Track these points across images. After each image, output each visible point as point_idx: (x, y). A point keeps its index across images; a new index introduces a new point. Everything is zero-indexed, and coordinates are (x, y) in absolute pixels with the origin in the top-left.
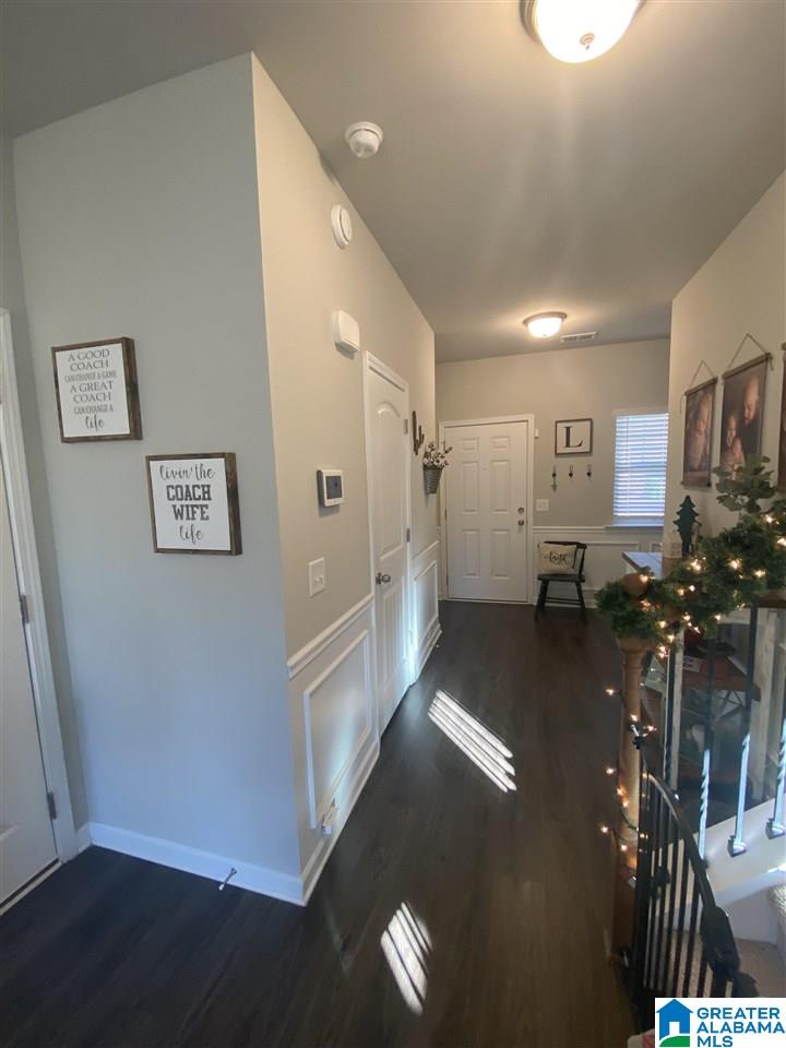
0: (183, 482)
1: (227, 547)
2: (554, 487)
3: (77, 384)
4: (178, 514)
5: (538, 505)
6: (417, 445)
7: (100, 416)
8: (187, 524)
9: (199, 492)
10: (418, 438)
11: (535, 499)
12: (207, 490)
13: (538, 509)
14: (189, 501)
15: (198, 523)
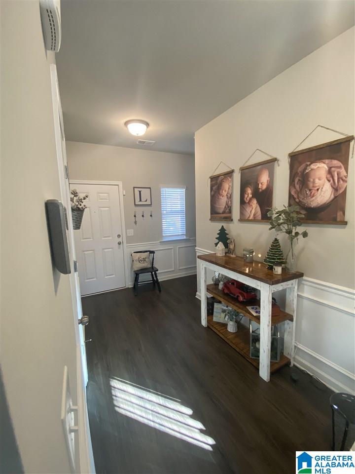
2: (136, 222)
5: (128, 232)
11: (126, 230)
13: (128, 235)
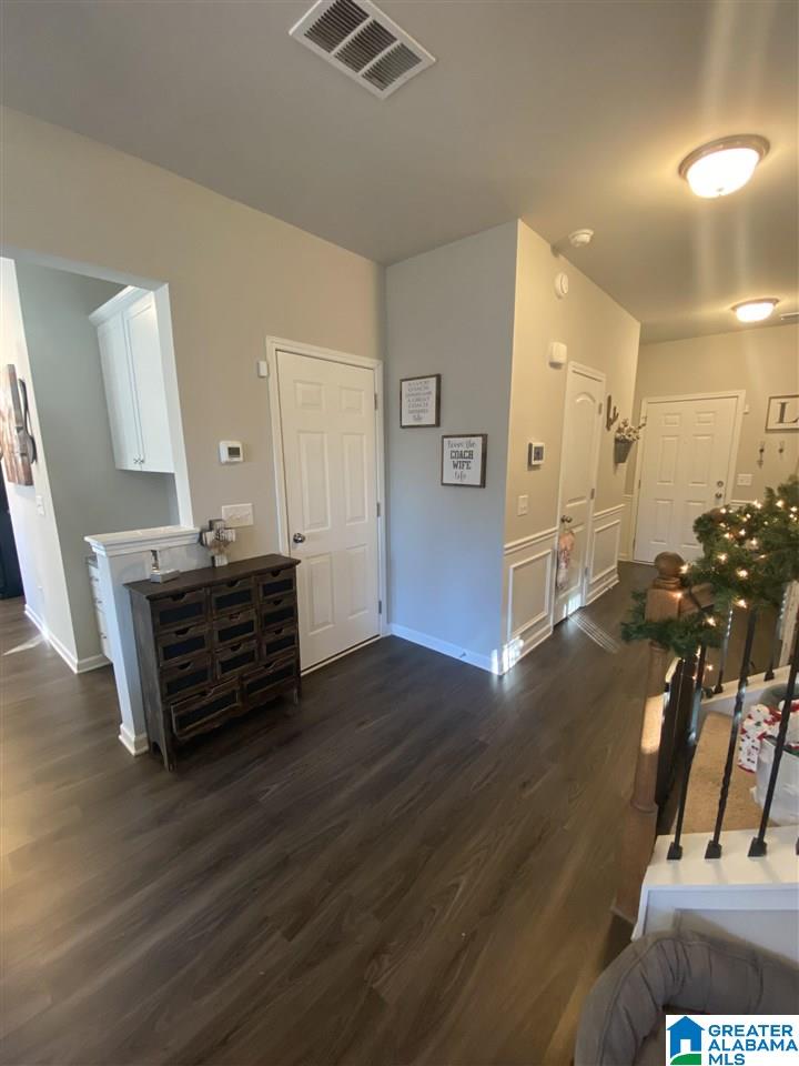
0: (460, 449)
1: (479, 483)
2: (760, 462)
3: (411, 398)
4: (455, 466)
5: (739, 480)
6: (610, 423)
7: (422, 415)
8: (459, 471)
9: (467, 454)
10: (611, 416)
11: (737, 474)
12: (471, 453)
13: (739, 483)
14: (462, 459)
15: (465, 471)
